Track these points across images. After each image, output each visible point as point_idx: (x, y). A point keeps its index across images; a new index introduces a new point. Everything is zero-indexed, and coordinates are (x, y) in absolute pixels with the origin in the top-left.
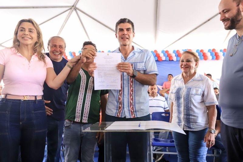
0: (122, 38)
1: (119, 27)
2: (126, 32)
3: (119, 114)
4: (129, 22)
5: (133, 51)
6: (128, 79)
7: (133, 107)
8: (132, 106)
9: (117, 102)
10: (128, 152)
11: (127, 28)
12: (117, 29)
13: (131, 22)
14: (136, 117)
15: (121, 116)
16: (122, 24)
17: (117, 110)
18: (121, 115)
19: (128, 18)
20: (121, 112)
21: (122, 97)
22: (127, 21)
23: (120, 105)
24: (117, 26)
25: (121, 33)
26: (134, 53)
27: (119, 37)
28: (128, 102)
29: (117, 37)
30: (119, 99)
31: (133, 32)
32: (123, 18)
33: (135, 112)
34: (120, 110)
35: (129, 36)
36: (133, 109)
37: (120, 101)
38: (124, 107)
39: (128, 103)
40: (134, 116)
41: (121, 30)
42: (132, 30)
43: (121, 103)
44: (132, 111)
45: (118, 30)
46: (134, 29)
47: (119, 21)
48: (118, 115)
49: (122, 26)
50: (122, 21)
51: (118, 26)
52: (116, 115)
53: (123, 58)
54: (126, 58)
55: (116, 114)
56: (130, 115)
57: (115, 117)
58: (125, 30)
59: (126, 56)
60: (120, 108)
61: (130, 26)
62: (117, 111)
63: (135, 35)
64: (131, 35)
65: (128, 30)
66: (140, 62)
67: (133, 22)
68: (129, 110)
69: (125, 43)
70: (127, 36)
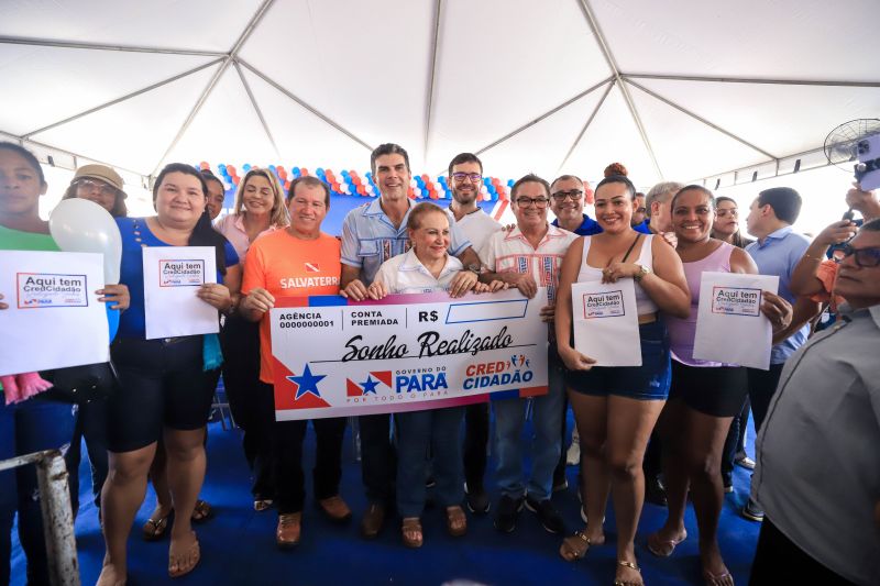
0: (387, 185)
1: (378, 164)
2: (394, 173)
4: (400, 151)
11: (395, 163)
12: (375, 164)
13: (402, 150)
16: (384, 157)
19: (398, 144)
22: (395, 149)
24: (373, 160)
25: (385, 174)
27: (381, 182)
31: (409, 170)
32: (386, 143)
35: (401, 179)
41: (384, 169)
42: (405, 167)
45: (377, 168)
46: (408, 166)
47: (378, 148)
49: (385, 160)
50: (385, 150)
51: (376, 161)
58: (393, 168)
59: (399, 222)
61: (401, 160)
64: (405, 177)
65: (398, 167)
67: (405, 149)
69: (395, 195)
70: (398, 181)
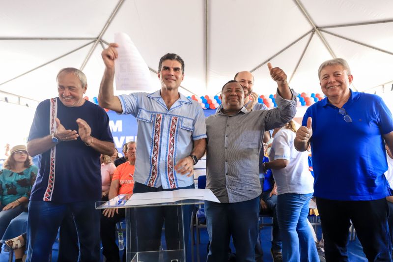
0: (167, 79)
1: (163, 65)
2: (172, 72)
3: (151, 182)
4: (179, 59)
5: (179, 100)
6: (168, 136)
7: (172, 174)
8: (170, 173)
9: (151, 166)
10: (163, 229)
11: (174, 67)
12: (161, 66)
13: (181, 60)
14: (176, 187)
15: (155, 185)
16: (168, 61)
17: (150, 176)
18: (154, 183)
19: (178, 55)
20: (155, 180)
21: (158, 160)
22: (176, 57)
23: (155, 171)
24: (161, 63)
25: (165, 72)
26: (181, 103)
27: (163, 77)
28: (166, 167)
29: (159, 77)
30: (154, 162)
31: (183, 74)
32: (171, 53)
33: (175, 181)
34: (154, 177)
35: (177, 77)
36: (173, 177)
37: (154, 165)
38: (159, 174)
39: (166, 169)
40: (174, 186)
41: (167, 68)
42: (181, 71)
43: (155, 168)
44: (171, 179)
45: (162, 68)
46: (183, 70)
47: (165, 56)
48: (150, 184)
49: (168, 63)
50: (170, 57)
51: (163, 63)
52: (147, 183)
53: (165, 106)
54: (169, 108)
55: (148, 181)
56: (168, 185)
57: (146, 186)
58: (172, 70)
59: (169, 104)
60: (153, 173)
61: (179, 66)
62: (149, 178)
63: (185, 78)
64: (180, 76)
65: (176, 69)
66: (187, 118)
68: (167, 178)
69: (170, 86)
70: (174, 78)
